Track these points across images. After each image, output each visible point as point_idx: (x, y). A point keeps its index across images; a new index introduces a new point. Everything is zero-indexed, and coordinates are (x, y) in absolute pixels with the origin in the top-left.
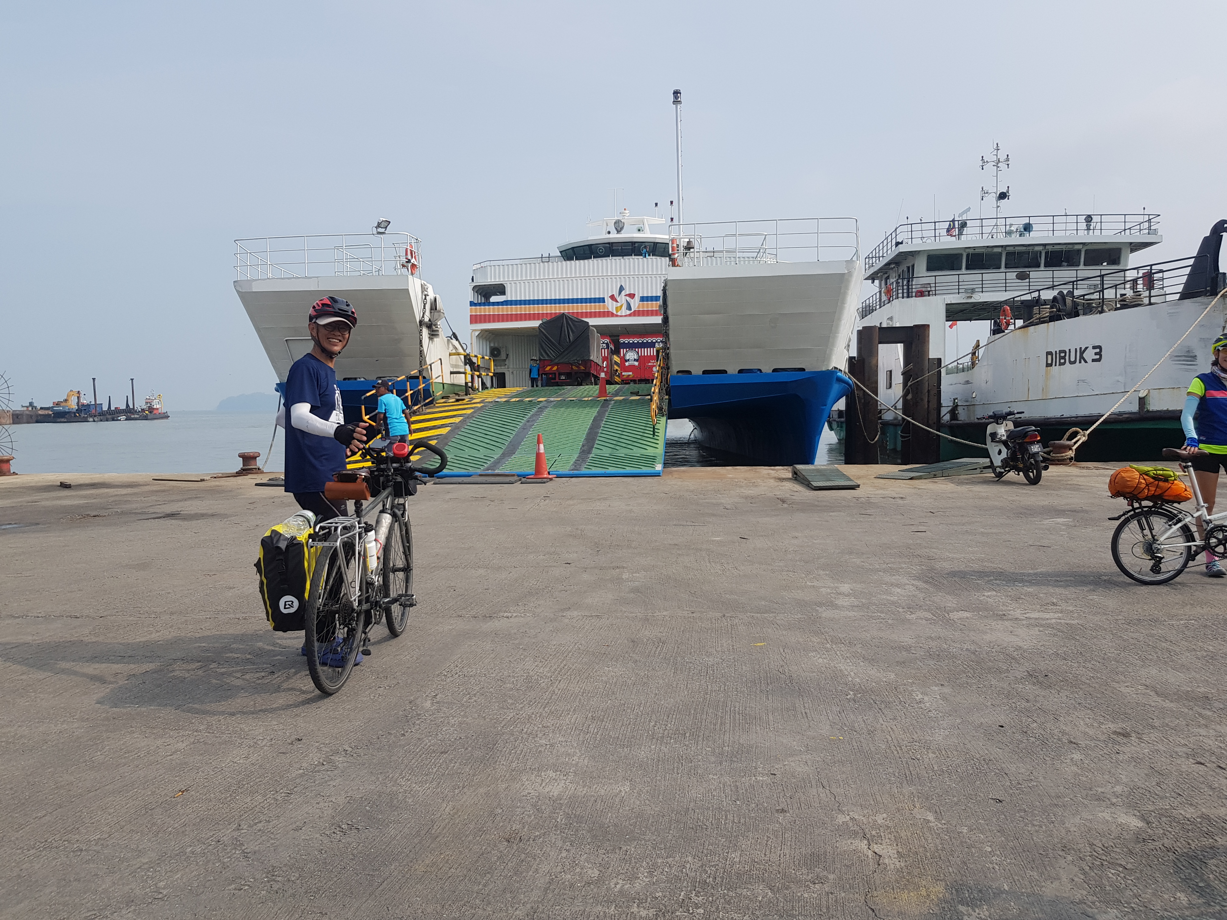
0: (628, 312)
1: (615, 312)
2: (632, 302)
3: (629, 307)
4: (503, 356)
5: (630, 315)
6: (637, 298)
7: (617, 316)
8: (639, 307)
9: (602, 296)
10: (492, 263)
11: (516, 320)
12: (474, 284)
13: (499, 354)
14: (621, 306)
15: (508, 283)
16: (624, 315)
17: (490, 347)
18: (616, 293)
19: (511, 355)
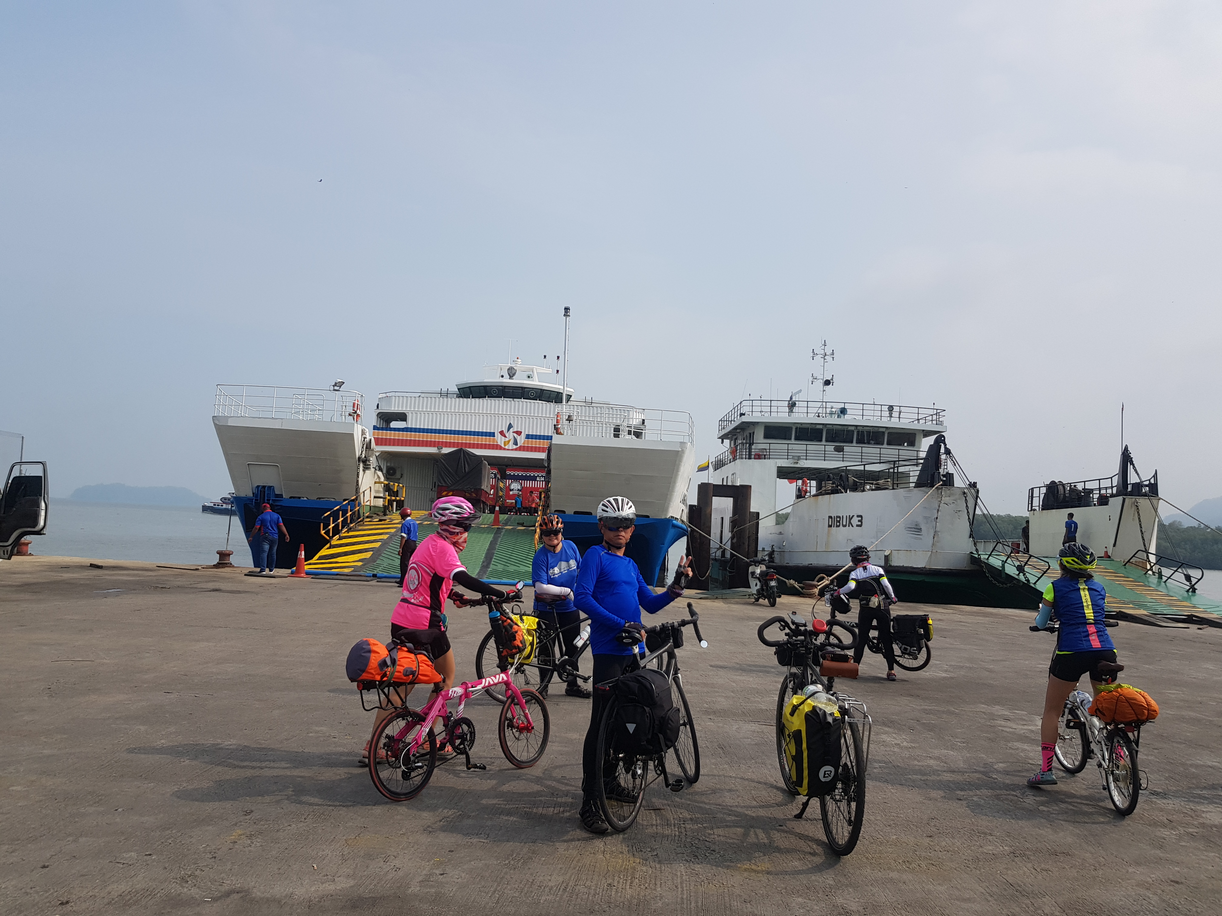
0: (515, 447)
1: (503, 446)
2: (518, 438)
3: (516, 443)
4: (398, 475)
5: (516, 449)
6: (523, 436)
7: (504, 449)
8: (524, 443)
9: (492, 431)
10: (397, 394)
11: (414, 446)
12: (379, 411)
13: (394, 473)
14: (509, 441)
15: (410, 412)
16: (510, 448)
17: (387, 467)
18: (505, 430)
19: (405, 475)
